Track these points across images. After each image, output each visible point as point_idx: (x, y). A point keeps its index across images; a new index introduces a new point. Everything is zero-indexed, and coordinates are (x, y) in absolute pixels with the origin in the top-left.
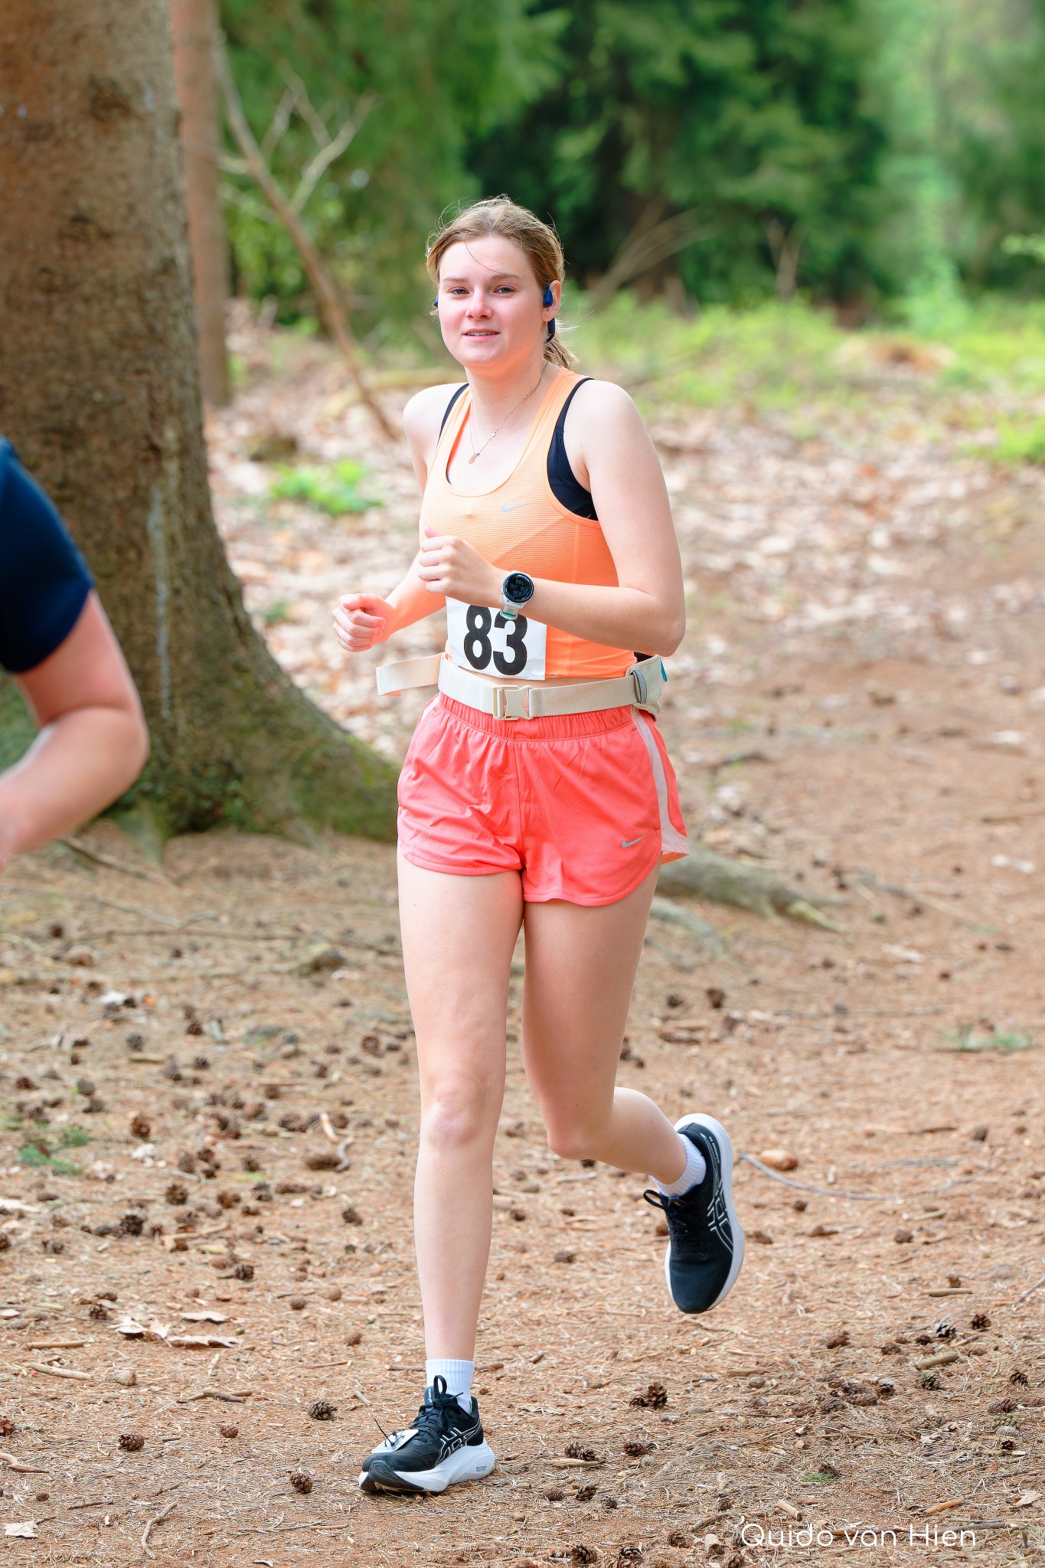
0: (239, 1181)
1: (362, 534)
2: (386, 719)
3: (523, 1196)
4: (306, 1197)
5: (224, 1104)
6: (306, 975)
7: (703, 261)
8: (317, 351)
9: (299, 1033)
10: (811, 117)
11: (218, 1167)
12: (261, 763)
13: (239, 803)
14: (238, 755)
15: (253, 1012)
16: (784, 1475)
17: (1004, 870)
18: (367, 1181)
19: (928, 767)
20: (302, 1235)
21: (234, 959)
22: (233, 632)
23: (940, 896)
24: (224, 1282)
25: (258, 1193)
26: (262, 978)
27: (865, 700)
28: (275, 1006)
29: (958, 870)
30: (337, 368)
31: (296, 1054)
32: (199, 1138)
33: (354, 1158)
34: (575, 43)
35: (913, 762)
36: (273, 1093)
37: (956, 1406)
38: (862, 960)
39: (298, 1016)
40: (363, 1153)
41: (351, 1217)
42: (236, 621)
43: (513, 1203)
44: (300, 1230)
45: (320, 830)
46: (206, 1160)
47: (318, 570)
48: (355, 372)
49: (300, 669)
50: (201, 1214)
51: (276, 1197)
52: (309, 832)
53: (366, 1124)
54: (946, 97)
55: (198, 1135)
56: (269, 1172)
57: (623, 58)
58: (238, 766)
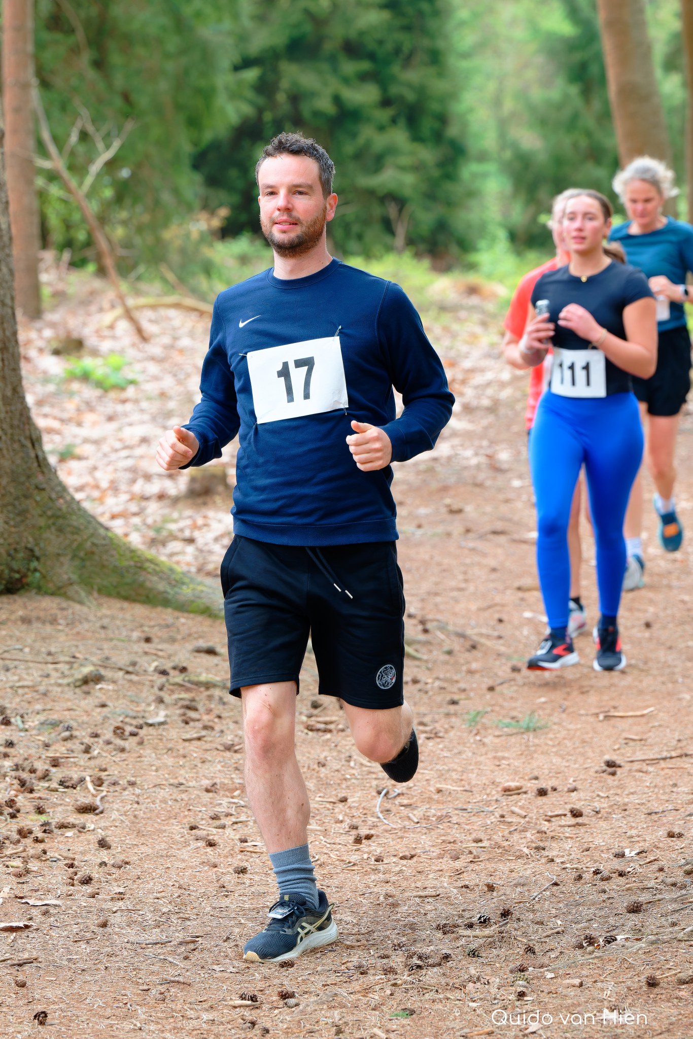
0: (32, 820)
1: (124, 401)
2: (136, 520)
3: (214, 831)
4: (75, 831)
5: (23, 770)
6: (79, 686)
7: (347, 227)
8: (97, 284)
9: (73, 724)
10: (417, 138)
11: (18, 811)
12: (52, 549)
13: (37, 575)
14: (37, 544)
15: (44, 710)
16: (377, 1013)
17: (530, 620)
18: (114, 820)
19: (484, 555)
20: (72, 856)
21: (32, 676)
22: (36, 464)
23: (488, 637)
24: (20, 886)
25: (44, 828)
26: (50, 688)
27: (444, 510)
28: (58, 706)
29: (500, 621)
30: (111, 295)
31: (71, 737)
32: (7, 793)
33: (107, 805)
34: (265, 88)
35: (473, 550)
36: (55, 763)
37: (489, 968)
38: (438, 678)
39: (71, 712)
40: (113, 802)
41: (103, 844)
42: (37, 457)
43: (208, 835)
44: (71, 852)
45: (90, 593)
46: (11, 807)
47: (94, 424)
48: (121, 298)
49: (80, 489)
50: (6, 841)
51: (55, 830)
52: (83, 594)
53: (115, 784)
54: (503, 125)
55: (6, 790)
56: (51, 814)
57: (295, 98)
58: (37, 553)
